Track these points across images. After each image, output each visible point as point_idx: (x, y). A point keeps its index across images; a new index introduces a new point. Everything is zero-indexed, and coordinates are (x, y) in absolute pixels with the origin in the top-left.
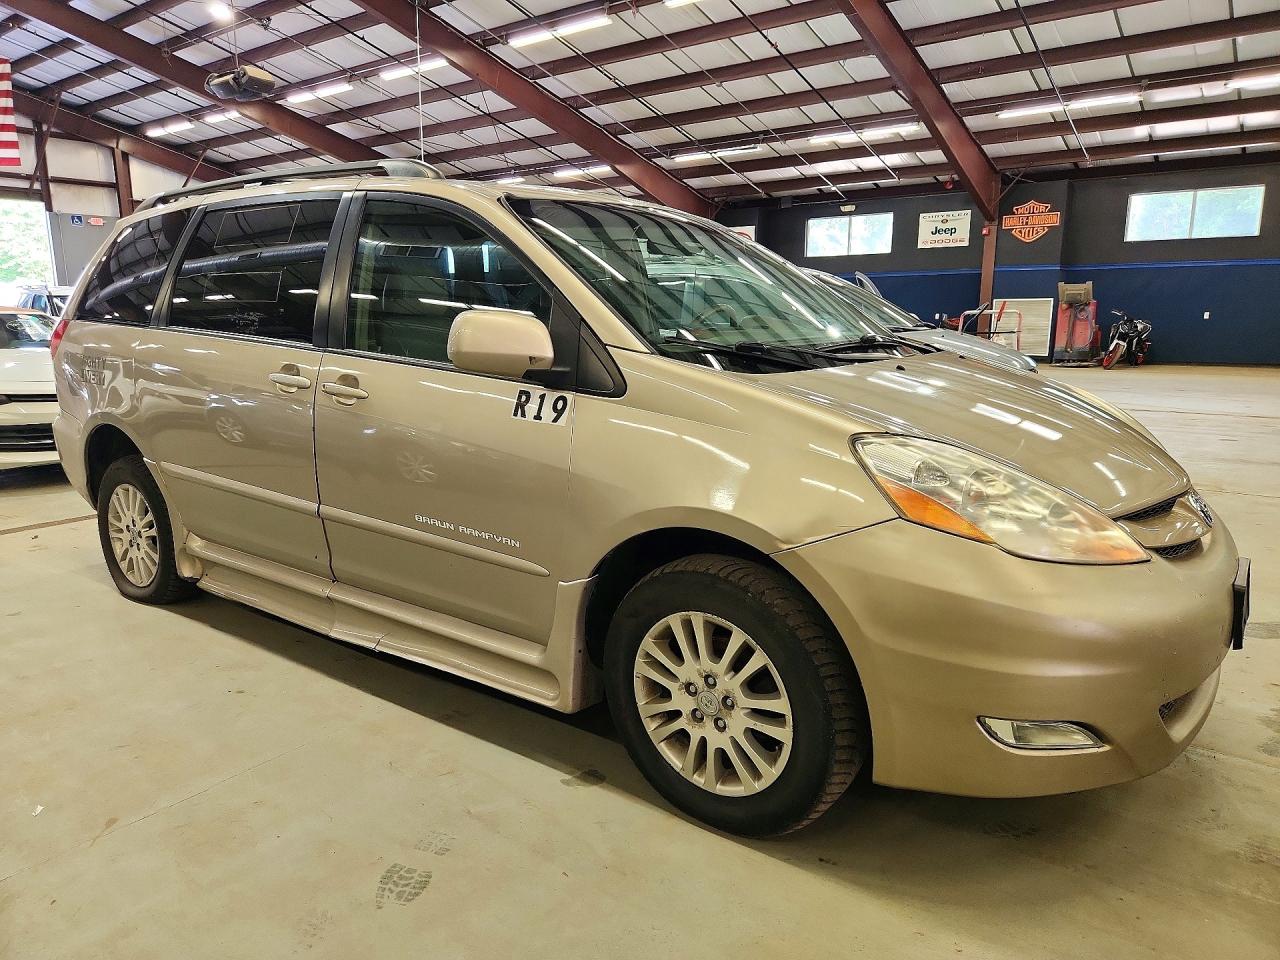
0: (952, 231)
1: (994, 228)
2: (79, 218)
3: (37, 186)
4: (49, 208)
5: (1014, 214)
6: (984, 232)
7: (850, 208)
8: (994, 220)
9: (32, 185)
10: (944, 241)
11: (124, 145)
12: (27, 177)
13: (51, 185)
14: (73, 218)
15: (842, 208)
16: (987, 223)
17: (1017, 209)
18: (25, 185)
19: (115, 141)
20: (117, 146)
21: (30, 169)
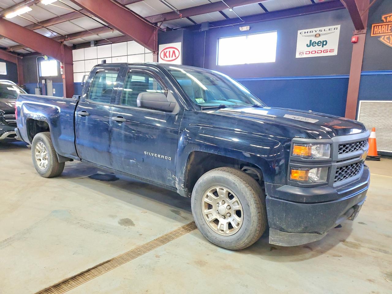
0: (324, 43)
1: (362, 37)
5: (383, 21)
6: (354, 39)
7: (245, 28)
8: (363, 28)
10: (317, 52)
15: (241, 29)
16: (356, 32)
17: (386, 18)
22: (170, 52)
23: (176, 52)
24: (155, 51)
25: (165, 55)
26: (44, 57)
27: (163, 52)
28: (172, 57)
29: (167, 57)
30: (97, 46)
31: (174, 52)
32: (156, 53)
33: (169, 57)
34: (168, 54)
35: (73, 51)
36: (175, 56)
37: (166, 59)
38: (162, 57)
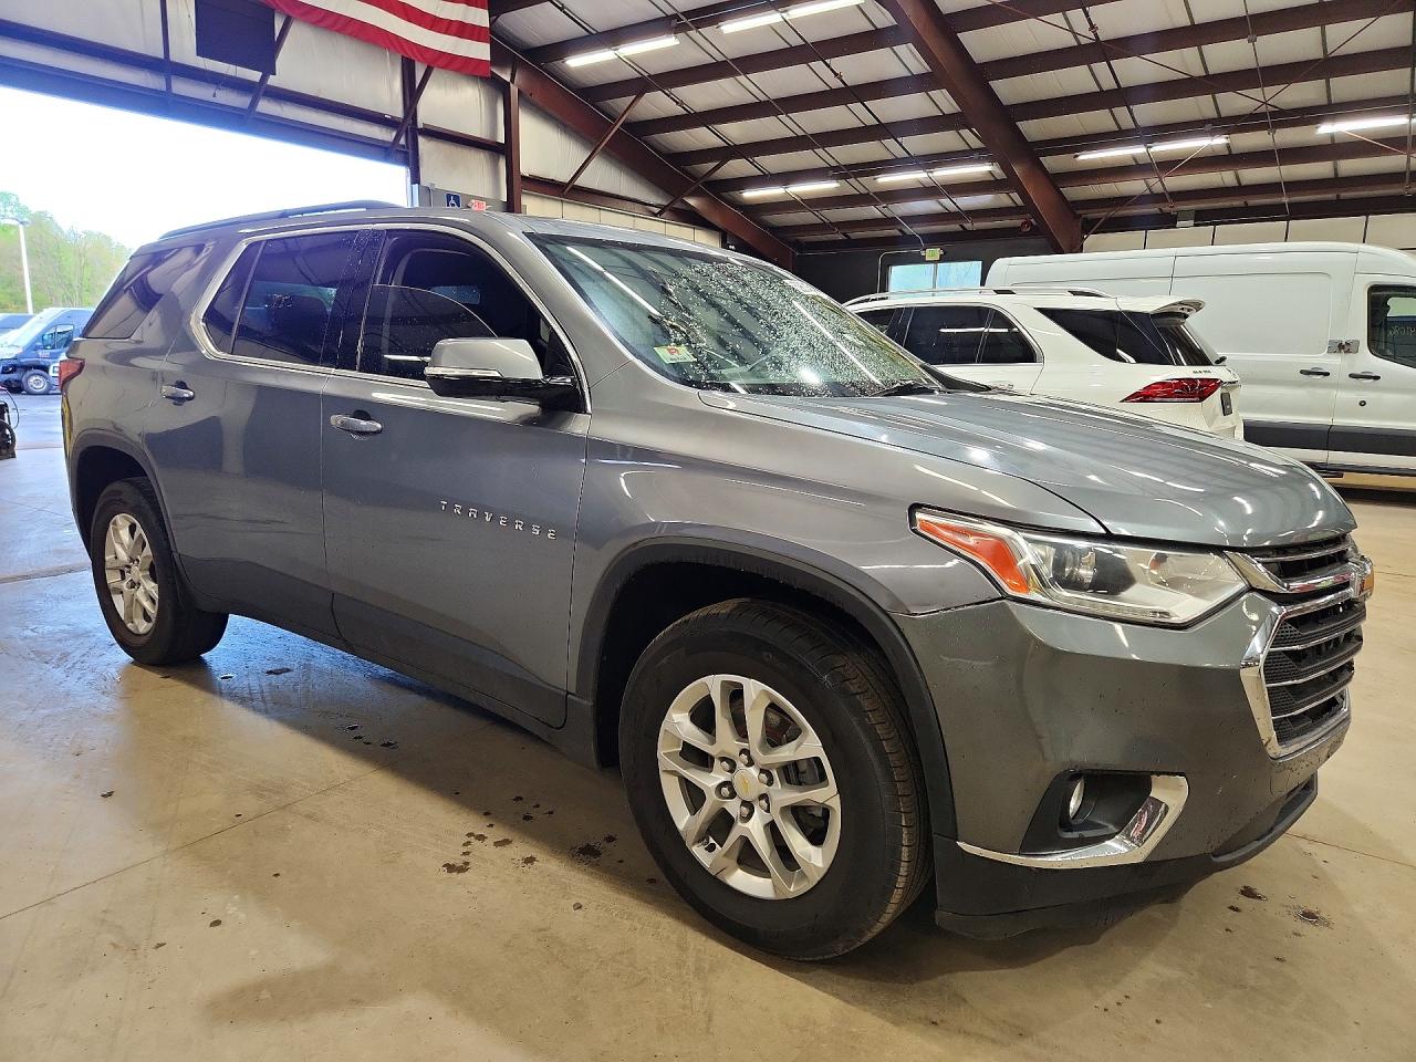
2: (457, 198)
3: (402, 141)
4: (415, 179)
9: (397, 138)
11: (521, 80)
12: (391, 123)
13: (421, 140)
14: (449, 196)
18: (387, 135)
19: (509, 72)
20: (512, 80)
21: (396, 110)
26: (923, 254)
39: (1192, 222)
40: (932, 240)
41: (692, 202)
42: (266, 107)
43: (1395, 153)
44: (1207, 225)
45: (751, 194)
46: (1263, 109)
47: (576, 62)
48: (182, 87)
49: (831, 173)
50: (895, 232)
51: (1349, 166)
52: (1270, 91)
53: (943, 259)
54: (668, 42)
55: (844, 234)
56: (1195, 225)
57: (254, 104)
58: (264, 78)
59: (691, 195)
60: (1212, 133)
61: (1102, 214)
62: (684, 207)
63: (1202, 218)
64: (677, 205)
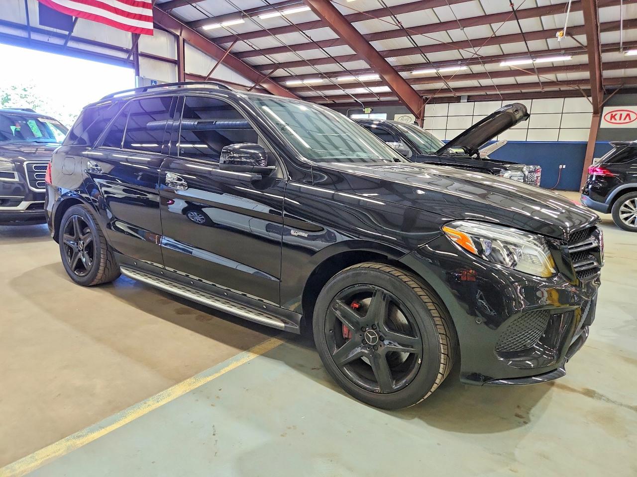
2: (156, 82)
3: (132, 58)
4: (138, 74)
9: (129, 57)
11: (184, 35)
12: (126, 51)
13: (140, 58)
14: (152, 82)
18: (123, 56)
19: (179, 31)
20: (181, 35)
21: (129, 46)
22: (621, 115)
23: (631, 114)
24: (597, 112)
25: (613, 117)
26: (364, 110)
27: (610, 115)
28: (625, 119)
29: (615, 119)
30: (475, 101)
31: (628, 115)
32: (599, 115)
33: (620, 119)
34: (617, 117)
35: (427, 106)
36: (630, 119)
37: (613, 121)
38: (609, 120)
39: (466, 101)
40: (367, 104)
41: (265, 86)
42: (71, 44)
43: (533, 75)
44: (472, 102)
45: (290, 83)
46: (476, 56)
47: (207, 28)
48: (35, 36)
49: (320, 75)
50: (352, 101)
51: (521, 79)
52: (476, 49)
53: (371, 113)
54: (240, 21)
55: (333, 101)
56: (468, 102)
57: (66, 43)
58: (70, 34)
59: (264, 82)
60: (461, 65)
61: (429, 96)
62: (262, 88)
63: (470, 99)
64: (257, 87)
